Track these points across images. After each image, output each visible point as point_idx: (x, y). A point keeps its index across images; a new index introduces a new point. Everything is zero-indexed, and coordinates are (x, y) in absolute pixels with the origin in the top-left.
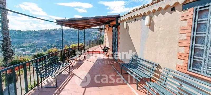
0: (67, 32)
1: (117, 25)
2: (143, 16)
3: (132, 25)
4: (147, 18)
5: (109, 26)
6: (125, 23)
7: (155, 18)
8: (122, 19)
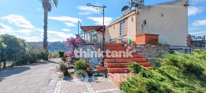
0: (54, 45)
1: (105, 30)
2: (112, 25)
3: (110, 29)
4: (113, 25)
5: (100, 31)
6: (107, 28)
7: (115, 26)
8: (106, 27)
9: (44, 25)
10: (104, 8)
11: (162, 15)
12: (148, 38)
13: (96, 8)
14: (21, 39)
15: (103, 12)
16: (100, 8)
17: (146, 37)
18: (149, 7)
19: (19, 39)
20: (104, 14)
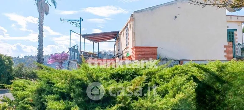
9: (39, 34)
10: (81, 21)
11: (176, 17)
12: (139, 52)
13: (71, 22)
14: (7, 56)
15: (79, 26)
16: (76, 21)
17: (137, 51)
18: (153, 9)
19: (5, 56)
20: (80, 27)
